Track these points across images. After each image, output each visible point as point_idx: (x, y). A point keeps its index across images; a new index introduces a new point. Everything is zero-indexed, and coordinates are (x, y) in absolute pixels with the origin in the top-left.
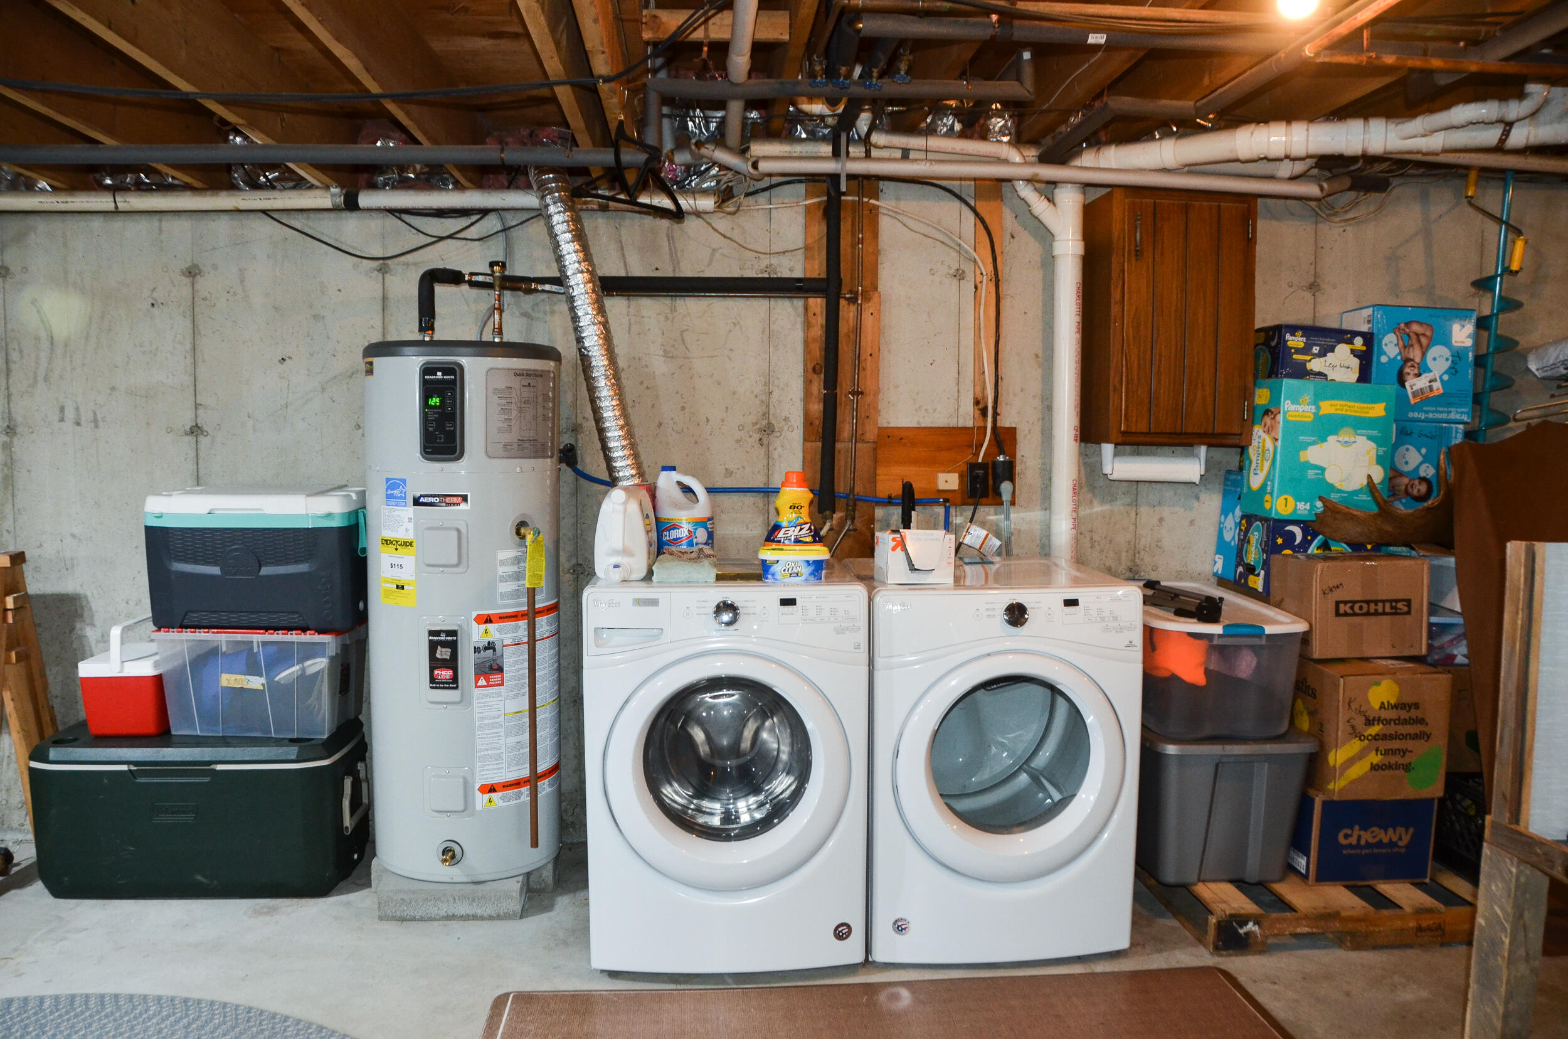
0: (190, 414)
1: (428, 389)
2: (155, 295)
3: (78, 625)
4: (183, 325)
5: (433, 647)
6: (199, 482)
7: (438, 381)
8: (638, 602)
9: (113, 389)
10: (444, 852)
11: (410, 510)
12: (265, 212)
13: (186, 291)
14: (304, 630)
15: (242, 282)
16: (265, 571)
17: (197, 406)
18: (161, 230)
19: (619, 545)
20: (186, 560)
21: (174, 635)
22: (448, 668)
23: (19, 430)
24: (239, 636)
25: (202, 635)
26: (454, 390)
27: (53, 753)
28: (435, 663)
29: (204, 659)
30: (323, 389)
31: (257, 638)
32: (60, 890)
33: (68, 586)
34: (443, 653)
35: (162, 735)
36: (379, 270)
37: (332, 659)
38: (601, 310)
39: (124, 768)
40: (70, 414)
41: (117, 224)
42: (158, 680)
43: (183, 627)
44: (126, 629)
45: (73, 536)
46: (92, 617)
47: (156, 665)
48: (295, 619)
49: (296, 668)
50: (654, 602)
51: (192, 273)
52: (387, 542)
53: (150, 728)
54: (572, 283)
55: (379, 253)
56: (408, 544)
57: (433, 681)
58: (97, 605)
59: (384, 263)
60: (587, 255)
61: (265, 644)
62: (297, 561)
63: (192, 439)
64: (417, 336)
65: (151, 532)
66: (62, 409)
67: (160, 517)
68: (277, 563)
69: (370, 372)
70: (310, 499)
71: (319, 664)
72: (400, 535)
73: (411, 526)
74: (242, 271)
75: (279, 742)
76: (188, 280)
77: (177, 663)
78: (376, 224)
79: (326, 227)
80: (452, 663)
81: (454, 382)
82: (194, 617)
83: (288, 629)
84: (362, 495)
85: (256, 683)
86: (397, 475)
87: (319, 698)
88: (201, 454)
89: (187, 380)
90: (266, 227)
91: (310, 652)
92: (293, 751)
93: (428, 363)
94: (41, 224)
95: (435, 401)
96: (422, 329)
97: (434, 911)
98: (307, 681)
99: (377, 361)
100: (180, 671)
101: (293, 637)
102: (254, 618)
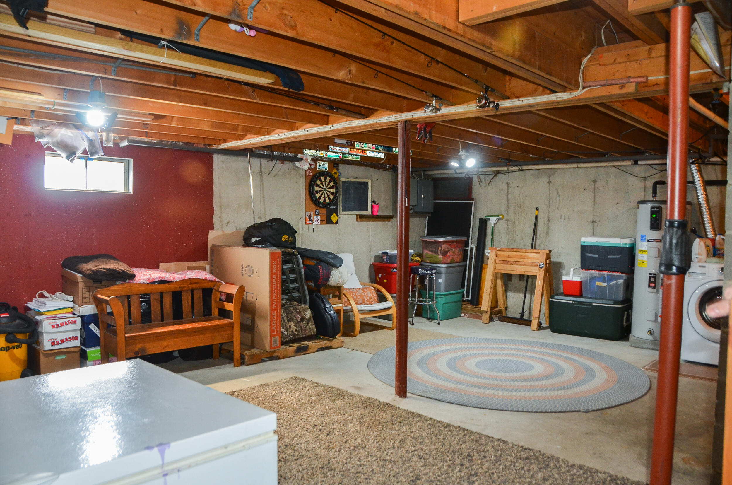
0: (592, 217)
1: (652, 213)
2: (585, 187)
3: (561, 270)
4: (592, 195)
5: (650, 278)
6: (594, 235)
7: (655, 211)
8: (700, 266)
9: (574, 211)
10: (649, 331)
11: (646, 243)
12: (614, 166)
13: (593, 186)
14: (618, 272)
15: (607, 183)
16: (609, 257)
17: (594, 215)
18: (587, 171)
19: (697, 252)
20: (590, 253)
21: (586, 271)
22: (653, 283)
23: (551, 220)
24: (601, 272)
25: (592, 272)
26: (659, 213)
27: (556, 297)
28: (650, 282)
29: (592, 279)
30: (627, 212)
31: (606, 273)
32: (554, 331)
33: (559, 260)
34: (652, 279)
35: (581, 296)
36: (644, 180)
37: (625, 280)
38: (705, 190)
39: (571, 302)
40: (563, 217)
41: (577, 170)
42: (581, 282)
43: (588, 269)
44: (574, 269)
45: (561, 247)
46: (564, 268)
47: (581, 278)
48: (616, 269)
49: (615, 282)
50: (704, 267)
51: (595, 181)
52: (640, 251)
53: (578, 293)
54: (697, 184)
55: (644, 176)
56: (645, 251)
57: (649, 286)
58: (566, 265)
59: (645, 178)
60: (702, 176)
61: (608, 275)
62: (617, 255)
63: (593, 224)
64: (651, 199)
65: (582, 246)
66: (561, 216)
67: (585, 242)
68: (612, 255)
69: (638, 208)
70: (622, 239)
71: (621, 281)
72: (644, 249)
73: (646, 247)
74: (607, 181)
75: (609, 300)
76: (593, 184)
77: (585, 279)
78: (643, 168)
79: (630, 169)
80: (654, 282)
81: (659, 211)
82: (591, 267)
83: (614, 272)
84: (635, 239)
85: (605, 285)
86: (643, 234)
87: (620, 290)
88: (595, 227)
89: (592, 209)
90: (614, 169)
91: (619, 278)
92: (612, 302)
93: (653, 206)
94: (559, 171)
95: (654, 216)
96: (653, 197)
97: (644, 346)
98: (617, 286)
99: (641, 206)
100: (586, 281)
101: (615, 274)
102: (605, 268)
